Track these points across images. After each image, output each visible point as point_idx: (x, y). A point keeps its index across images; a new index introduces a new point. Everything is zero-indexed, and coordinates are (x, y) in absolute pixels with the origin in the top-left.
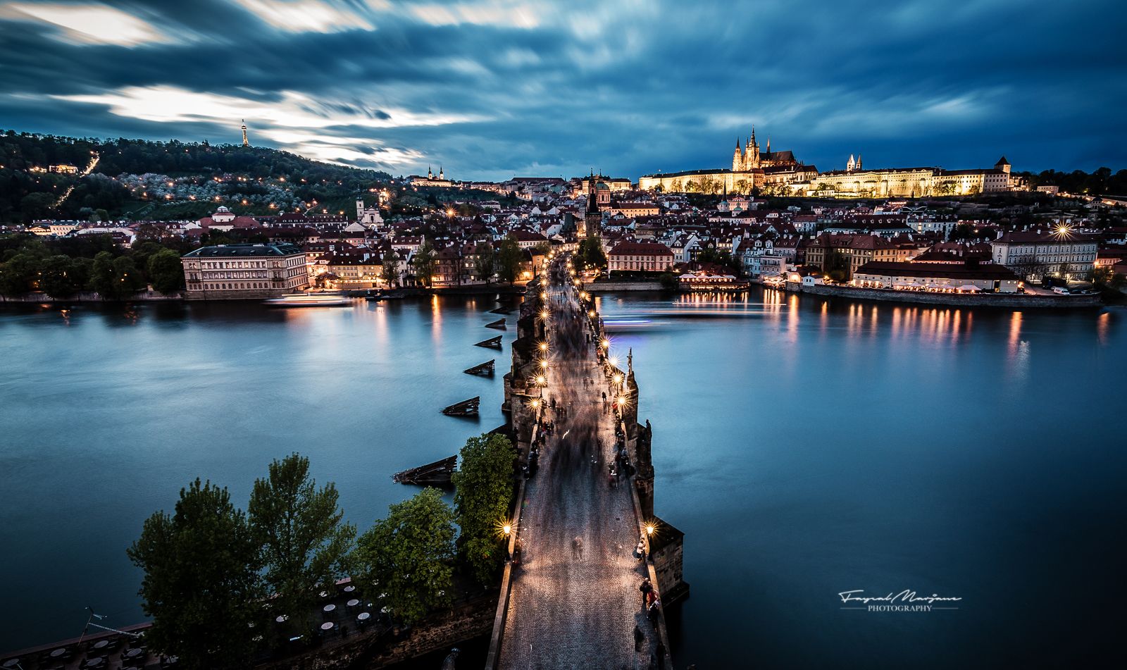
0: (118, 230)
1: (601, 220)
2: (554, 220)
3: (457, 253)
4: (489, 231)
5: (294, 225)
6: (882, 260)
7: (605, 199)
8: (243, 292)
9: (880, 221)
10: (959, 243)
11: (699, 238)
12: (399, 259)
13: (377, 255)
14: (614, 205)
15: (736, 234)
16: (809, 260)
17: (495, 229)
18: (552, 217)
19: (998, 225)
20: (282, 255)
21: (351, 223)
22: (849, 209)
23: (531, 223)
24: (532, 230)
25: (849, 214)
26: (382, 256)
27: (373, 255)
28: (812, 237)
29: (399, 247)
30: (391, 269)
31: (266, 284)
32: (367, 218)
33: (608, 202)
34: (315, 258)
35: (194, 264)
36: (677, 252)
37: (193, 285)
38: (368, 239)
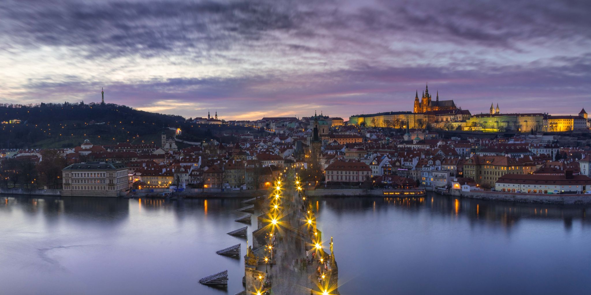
0: (35, 154)
1: (321, 146)
2: (289, 146)
3: (221, 169)
4: (245, 154)
5: (125, 151)
6: (513, 173)
7: (325, 132)
8: (91, 192)
9: (512, 148)
10: (560, 162)
11: (389, 158)
12: (183, 172)
13: (171, 170)
14: (331, 136)
15: (415, 155)
16: (466, 173)
17: (248, 152)
18: (287, 144)
19: (583, 151)
20: (115, 169)
21: (157, 148)
22: (493, 139)
23: (273, 148)
24: (273, 153)
25: (492, 143)
26: (173, 170)
27: (168, 169)
28: (467, 158)
29: (185, 164)
30: (178, 180)
31: (104, 187)
32: (167, 146)
33: (327, 134)
34: (134, 171)
35: (68, 174)
36: (374, 168)
37: (66, 186)
38: (166, 159)
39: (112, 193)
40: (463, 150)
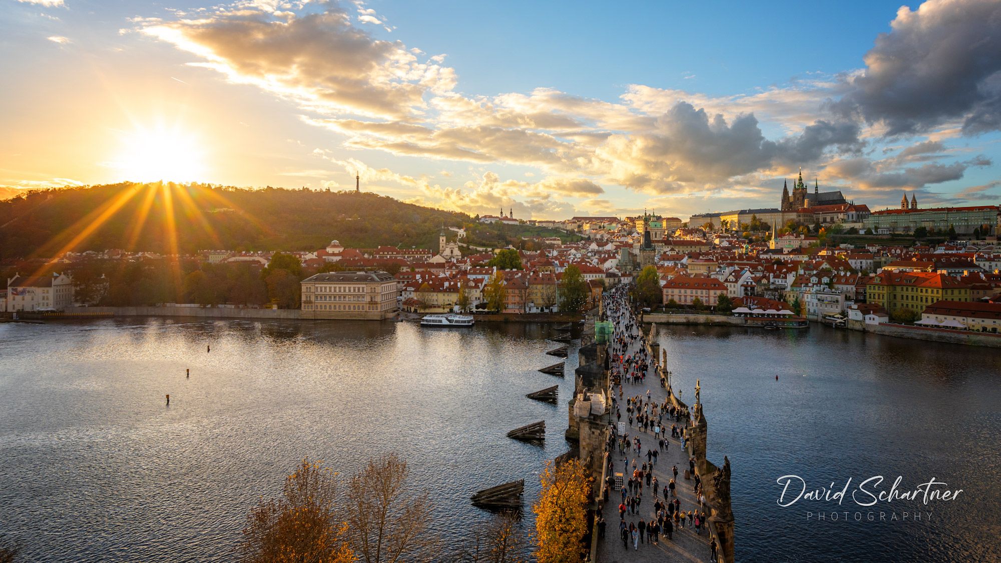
0: (257, 258)
1: (655, 256)
2: (611, 255)
3: (524, 283)
4: (551, 264)
5: (388, 257)
6: (952, 299)
7: (658, 236)
8: (345, 313)
9: (944, 260)
11: (752, 273)
12: (471, 287)
13: (456, 284)
14: (666, 241)
15: (790, 270)
16: (870, 298)
17: (557, 262)
18: (608, 252)
20: (378, 282)
21: (434, 255)
22: (907, 247)
23: (589, 258)
24: (591, 264)
25: (907, 253)
26: (459, 285)
27: (452, 283)
28: (872, 275)
29: (474, 277)
30: (466, 298)
31: (363, 306)
32: (447, 252)
33: (660, 239)
34: (404, 285)
35: (310, 288)
36: (731, 286)
37: (307, 305)
38: (448, 269)
39: (375, 313)
40: (861, 263)
